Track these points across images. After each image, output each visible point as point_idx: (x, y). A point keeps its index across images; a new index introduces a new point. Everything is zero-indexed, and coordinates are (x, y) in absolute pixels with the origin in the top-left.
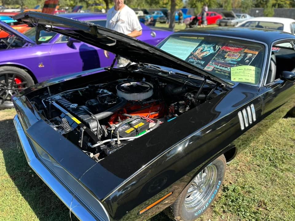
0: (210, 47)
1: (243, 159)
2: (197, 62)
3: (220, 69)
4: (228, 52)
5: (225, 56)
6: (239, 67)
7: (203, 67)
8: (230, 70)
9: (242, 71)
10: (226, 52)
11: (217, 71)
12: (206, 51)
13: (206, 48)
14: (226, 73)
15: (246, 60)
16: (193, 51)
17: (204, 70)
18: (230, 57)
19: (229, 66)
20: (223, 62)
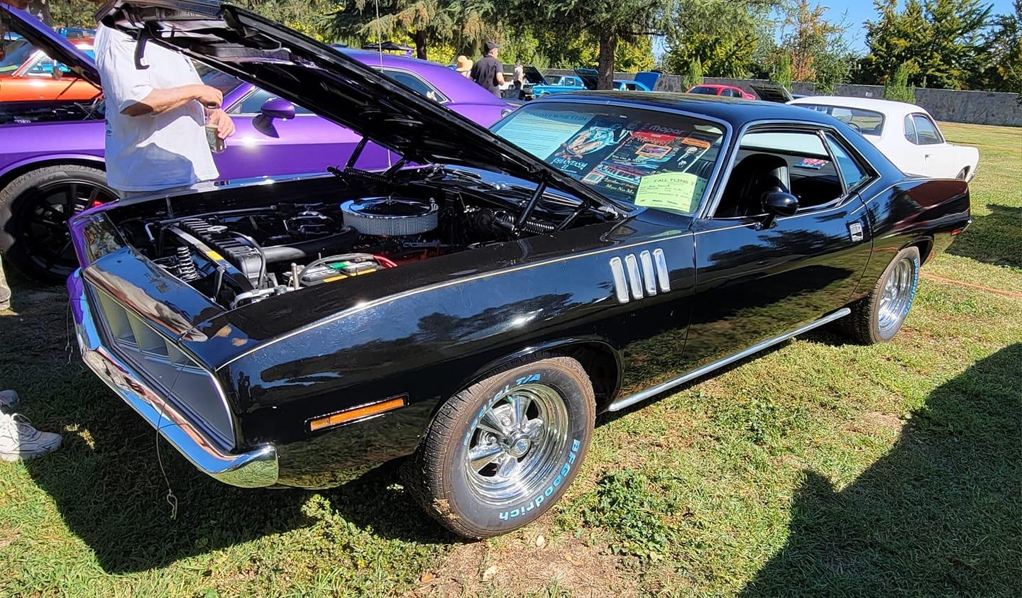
0: (607, 132)
1: (681, 422)
2: (570, 165)
3: (618, 181)
4: (645, 143)
5: (636, 153)
6: (661, 176)
7: (580, 177)
8: (639, 181)
9: (666, 184)
10: (641, 144)
11: (610, 183)
12: (596, 141)
13: (598, 134)
14: (629, 188)
15: (680, 161)
16: (567, 142)
17: (581, 181)
18: (648, 154)
19: (638, 174)
20: (629, 164)
